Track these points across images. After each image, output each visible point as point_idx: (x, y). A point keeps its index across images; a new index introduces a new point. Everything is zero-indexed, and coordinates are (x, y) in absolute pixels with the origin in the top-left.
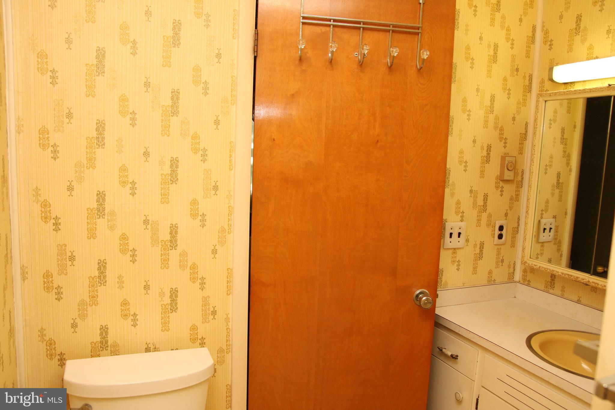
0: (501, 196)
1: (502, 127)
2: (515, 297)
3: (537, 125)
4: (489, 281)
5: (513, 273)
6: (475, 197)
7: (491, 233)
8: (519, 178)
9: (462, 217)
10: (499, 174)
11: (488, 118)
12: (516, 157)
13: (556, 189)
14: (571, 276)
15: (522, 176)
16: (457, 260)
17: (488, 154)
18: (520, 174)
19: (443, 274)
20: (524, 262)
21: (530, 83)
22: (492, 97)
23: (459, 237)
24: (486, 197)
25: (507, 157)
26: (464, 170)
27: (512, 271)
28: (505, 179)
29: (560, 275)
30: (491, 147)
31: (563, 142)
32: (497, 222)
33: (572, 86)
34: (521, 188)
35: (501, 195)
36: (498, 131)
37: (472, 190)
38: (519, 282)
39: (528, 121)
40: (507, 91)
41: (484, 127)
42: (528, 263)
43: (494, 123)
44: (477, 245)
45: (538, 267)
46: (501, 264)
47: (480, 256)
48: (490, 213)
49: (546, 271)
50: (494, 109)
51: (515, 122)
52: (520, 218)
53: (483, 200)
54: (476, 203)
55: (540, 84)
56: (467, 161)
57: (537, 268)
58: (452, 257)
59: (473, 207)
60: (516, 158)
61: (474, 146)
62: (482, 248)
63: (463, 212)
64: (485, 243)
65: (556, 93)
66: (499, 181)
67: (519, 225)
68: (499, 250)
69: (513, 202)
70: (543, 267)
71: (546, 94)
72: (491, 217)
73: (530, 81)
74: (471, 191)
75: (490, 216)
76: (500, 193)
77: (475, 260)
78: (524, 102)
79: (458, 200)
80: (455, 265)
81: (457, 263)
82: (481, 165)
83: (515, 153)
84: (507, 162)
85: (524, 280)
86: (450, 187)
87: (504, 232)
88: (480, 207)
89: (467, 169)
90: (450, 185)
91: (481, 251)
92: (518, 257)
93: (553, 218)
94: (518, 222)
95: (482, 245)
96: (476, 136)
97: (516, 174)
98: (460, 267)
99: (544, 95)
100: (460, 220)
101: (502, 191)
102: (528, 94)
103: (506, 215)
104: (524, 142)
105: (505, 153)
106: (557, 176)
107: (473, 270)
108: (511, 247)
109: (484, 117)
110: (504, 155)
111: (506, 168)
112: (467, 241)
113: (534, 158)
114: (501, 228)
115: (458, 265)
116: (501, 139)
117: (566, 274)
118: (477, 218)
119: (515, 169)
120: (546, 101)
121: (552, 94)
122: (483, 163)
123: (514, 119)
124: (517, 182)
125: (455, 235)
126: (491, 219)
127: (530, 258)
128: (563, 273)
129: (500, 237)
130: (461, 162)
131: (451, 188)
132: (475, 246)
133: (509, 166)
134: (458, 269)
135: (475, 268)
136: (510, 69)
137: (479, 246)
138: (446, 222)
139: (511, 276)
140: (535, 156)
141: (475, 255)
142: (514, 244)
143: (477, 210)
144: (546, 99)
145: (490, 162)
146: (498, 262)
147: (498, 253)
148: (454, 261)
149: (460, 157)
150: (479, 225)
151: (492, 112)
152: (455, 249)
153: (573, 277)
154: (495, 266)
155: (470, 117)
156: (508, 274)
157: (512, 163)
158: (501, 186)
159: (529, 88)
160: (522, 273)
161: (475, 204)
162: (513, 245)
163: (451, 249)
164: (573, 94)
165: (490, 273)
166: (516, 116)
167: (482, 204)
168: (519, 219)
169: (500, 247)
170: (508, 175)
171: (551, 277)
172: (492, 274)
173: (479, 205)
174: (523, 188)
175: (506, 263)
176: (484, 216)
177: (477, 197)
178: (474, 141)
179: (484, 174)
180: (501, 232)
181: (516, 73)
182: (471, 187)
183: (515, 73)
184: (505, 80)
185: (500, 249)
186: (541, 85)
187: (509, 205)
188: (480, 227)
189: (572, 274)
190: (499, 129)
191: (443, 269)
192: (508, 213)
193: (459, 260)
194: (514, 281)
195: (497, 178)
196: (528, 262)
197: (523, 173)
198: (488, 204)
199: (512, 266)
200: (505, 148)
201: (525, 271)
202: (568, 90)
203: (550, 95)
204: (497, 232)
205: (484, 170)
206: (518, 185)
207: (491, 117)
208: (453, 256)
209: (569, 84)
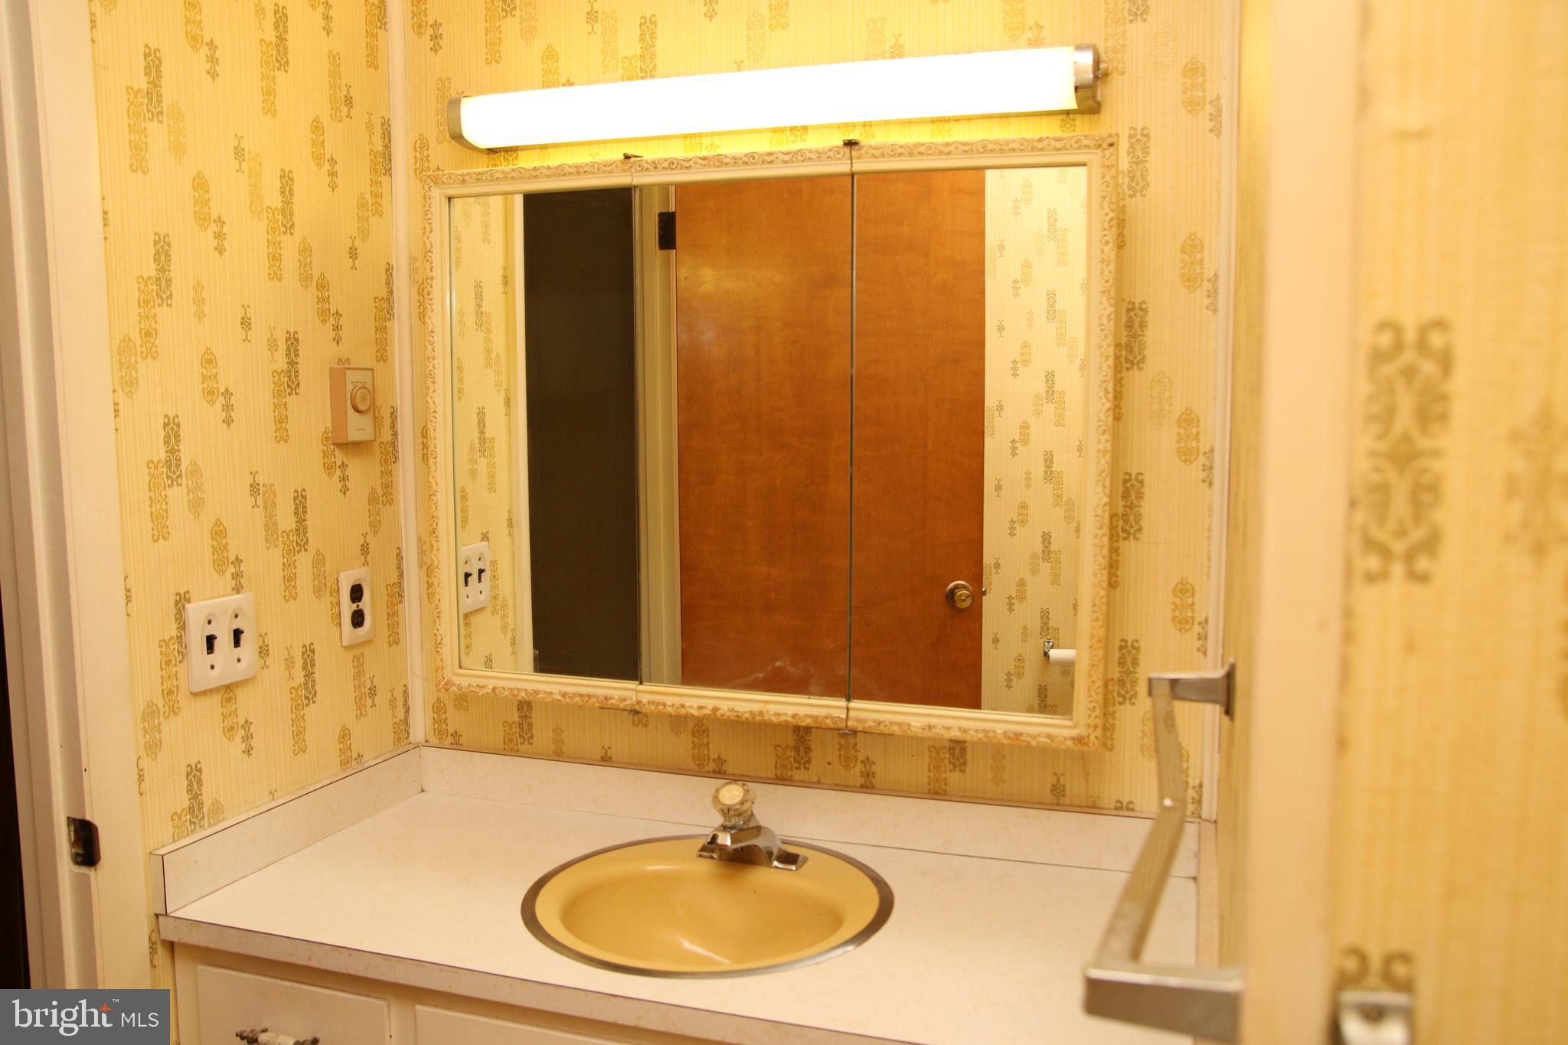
0: (345, 493)
1: (322, 277)
2: (423, 791)
3: (431, 271)
4: (345, 764)
5: (406, 721)
6: (270, 508)
7: (330, 613)
8: (387, 435)
9: (237, 576)
10: (329, 425)
11: (280, 249)
12: (372, 370)
13: (481, 457)
14: (589, 696)
15: (393, 426)
16: (242, 722)
17: (292, 364)
18: (387, 422)
19: (201, 780)
20: (445, 684)
21: (387, 146)
22: (284, 181)
23: (237, 643)
24: (300, 500)
25: (348, 372)
26: (224, 421)
27: (402, 716)
28: (350, 439)
29: (558, 700)
30: (297, 340)
31: (482, 324)
32: (343, 576)
33: (511, 158)
34: (394, 462)
35: (345, 491)
36: (312, 291)
37: (258, 485)
38: (427, 744)
39: (393, 262)
40: (327, 166)
41: (271, 276)
42: (457, 683)
43: (298, 265)
44: (296, 659)
45: (489, 690)
46: (369, 702)
47: (308, 692)
48: (318, 553)
49: (516, 696)
50: (296, 219)
51: (357, 261)
52: (404, 554)
53: (293, 512)
54: (275, 524)
55: (416, 151)
56: (231, 390)
57: (487, 693)
58: (224, 716)
59: (267, 540)
60: (373, 373)
61: (246, 339)
62: (309, 665)
63: (237, 558)
64: (316, 647)
65: (479, 174)
66: (332, 447)
67: (401, 575)
68: (358, 659)
69: (379, 508)
70: (504, 688)
71: (451, 179)
72: (324, 565)
73: (387, 141)
74: (254, 488)
75: (319, 560)
76: (340, 485)
77: (296, 708)
78: (376, 202)
79: (218, 523)
80: (238, 739)
81: (242, 732)
82: (276, 400)
83: (367, 359)
84: (349, 387)
85: (441, 733)
86: (184, 481)
87: (365, 604)
88: (288, 536)
89: (233, 414)
90: (184, 473)
91: (309, 674)
92: (412, 672)
93: (482, 540)
94: (399, 567)
95: (309, 653)
96: (249, 306)
97: (377, 421)
98: (252, 742)
99: (444, 179)
100: (233, 589)
101: (344, 479)
102: (385, 180)
103: (365, 549)
104: (388, 324)
105: (340, 360)
106: (477, 420)
107: (292, 742)
108: (391, 646)
109: (266, 243)
110: (336, 366)
111: (349, 405)
112: (263, 651)
113: (435, 368)
114: (357, 593)
115: (247, 738)
116: (324, 314)
117: (575, 695)
118: (282, 574)
119: (374, 409)
120: (450, 199)
121: (467, 178)
122: (278, 393)
123: (353, 253)
124: (381, 447)
125: (224, 641)
126: (325, 571)
127: (461, 667)
128: (564, 695)
129: (358, 619)
130: (211, 392)
131: (187, 485)
132: (289, 663)
133: (357, 400)
134: (248, 752)
135: (299, 734)
136: (328, 95)
137: (302, 661)
138: (189, 601)
139: (402, 729)
140: (435, 361)
141: (294, 693)
142: (397, 633)
143: (281, 546)
144: (451, 192)
145: (301, 390)
146: (360, 700)
147: (359, 674)
148: (231, 729)
149: (204, 378)
150: (291, 594)
151: (289, 228)
152: (228, 688)
153: (595, 699)
154: (355, 713)
155: (225, 243)
156: (394, 728)
157: (365, 390)
158: (339, 463)
159: (383, 162)
160: (431, 715)
161: (270, 525)
162: (395, 640)
163: (217, 690)
164: (529, 178)
165: (344, 737)
166: (357, 243)
167: (294, 526)
168: (399, 557)
169: (361, 650)
170: (358, 428)
171: (518, 709)
172: (349, 739)
173: (283, 532)
174: (400, 464)
175: (383, 697)
176: (304, 562)
177: (274, 505)
178: (246, 323)
179: (287, 427)
180: (358, 606)
181: (345, 110)
182: (254, 474)
183: (342, 108)
184: (317, 127)
185: (363, 658)
186: (418, 154)
187: (369, 518)
188: (295, 599)
189: (591, 691)
190: (314, 284)
191: (199, 762)
192: (368, 544)
193: (246, 721)
194: (410, 743)
195: (325, 440)
196: (457, 680)
197: (396, 417)
198: (309, 523)
199: (400, 702)
200: (338, 343)
201: (438, 708)
202: (515, 167)
203: (464, 181)
204: (347, 608)
205: (286, 416)
206: (385, 456)
207: (290, 245)
208: (225, 710)
209: (503, 154)
